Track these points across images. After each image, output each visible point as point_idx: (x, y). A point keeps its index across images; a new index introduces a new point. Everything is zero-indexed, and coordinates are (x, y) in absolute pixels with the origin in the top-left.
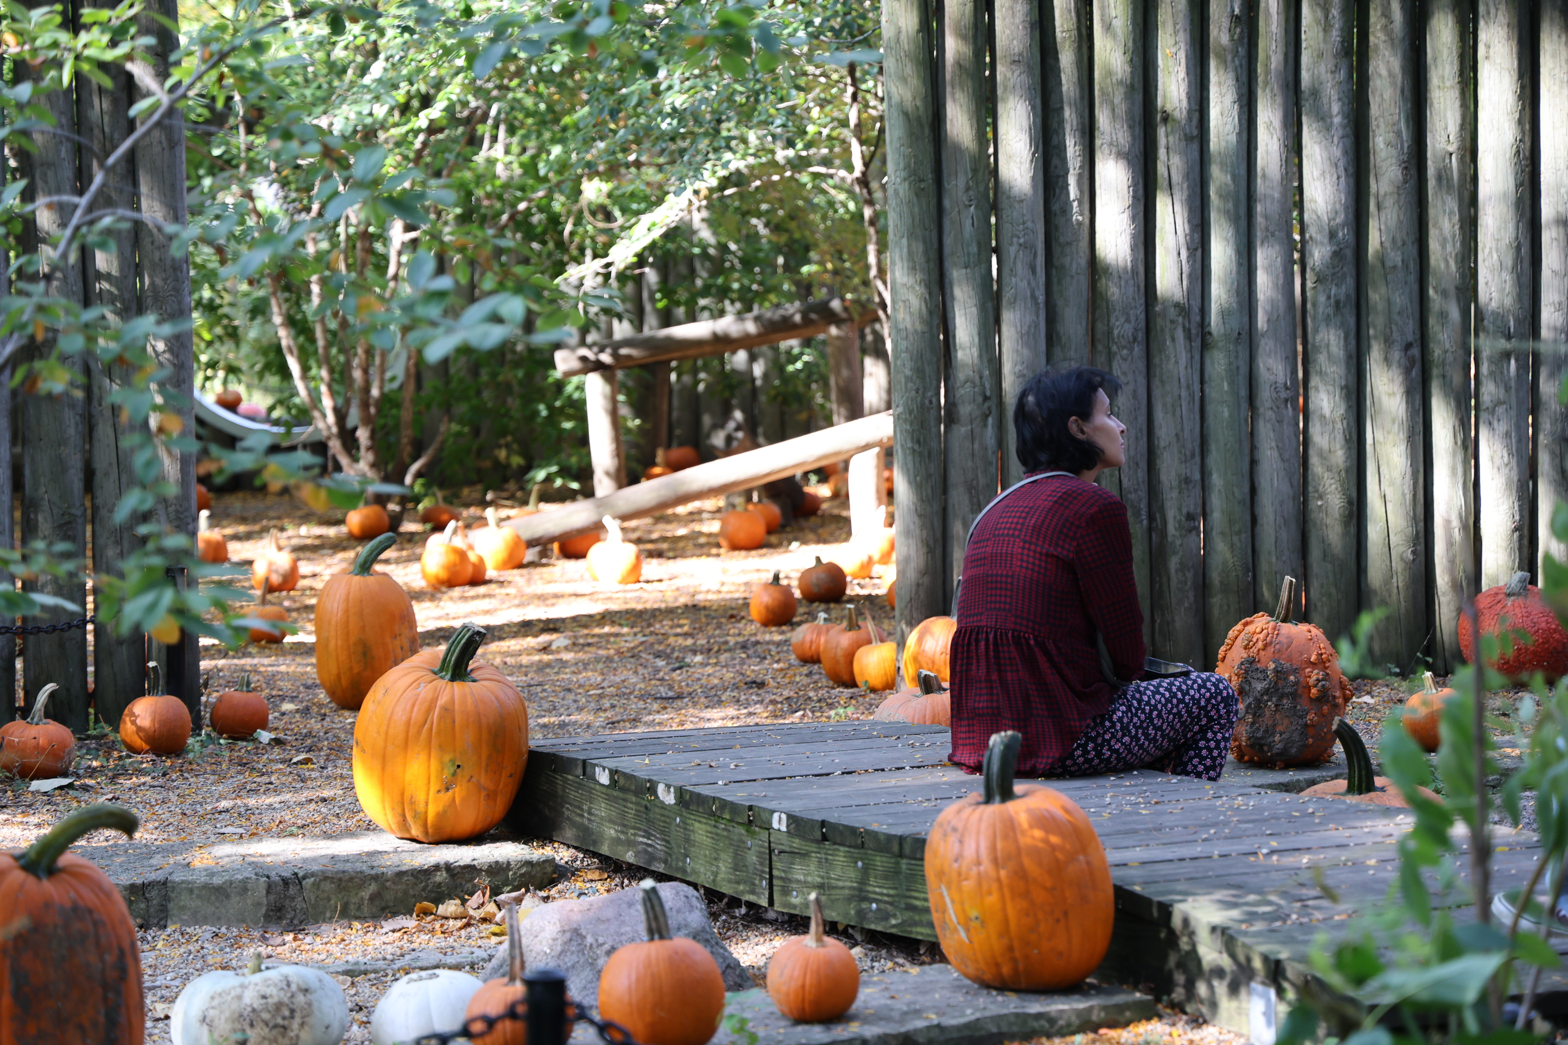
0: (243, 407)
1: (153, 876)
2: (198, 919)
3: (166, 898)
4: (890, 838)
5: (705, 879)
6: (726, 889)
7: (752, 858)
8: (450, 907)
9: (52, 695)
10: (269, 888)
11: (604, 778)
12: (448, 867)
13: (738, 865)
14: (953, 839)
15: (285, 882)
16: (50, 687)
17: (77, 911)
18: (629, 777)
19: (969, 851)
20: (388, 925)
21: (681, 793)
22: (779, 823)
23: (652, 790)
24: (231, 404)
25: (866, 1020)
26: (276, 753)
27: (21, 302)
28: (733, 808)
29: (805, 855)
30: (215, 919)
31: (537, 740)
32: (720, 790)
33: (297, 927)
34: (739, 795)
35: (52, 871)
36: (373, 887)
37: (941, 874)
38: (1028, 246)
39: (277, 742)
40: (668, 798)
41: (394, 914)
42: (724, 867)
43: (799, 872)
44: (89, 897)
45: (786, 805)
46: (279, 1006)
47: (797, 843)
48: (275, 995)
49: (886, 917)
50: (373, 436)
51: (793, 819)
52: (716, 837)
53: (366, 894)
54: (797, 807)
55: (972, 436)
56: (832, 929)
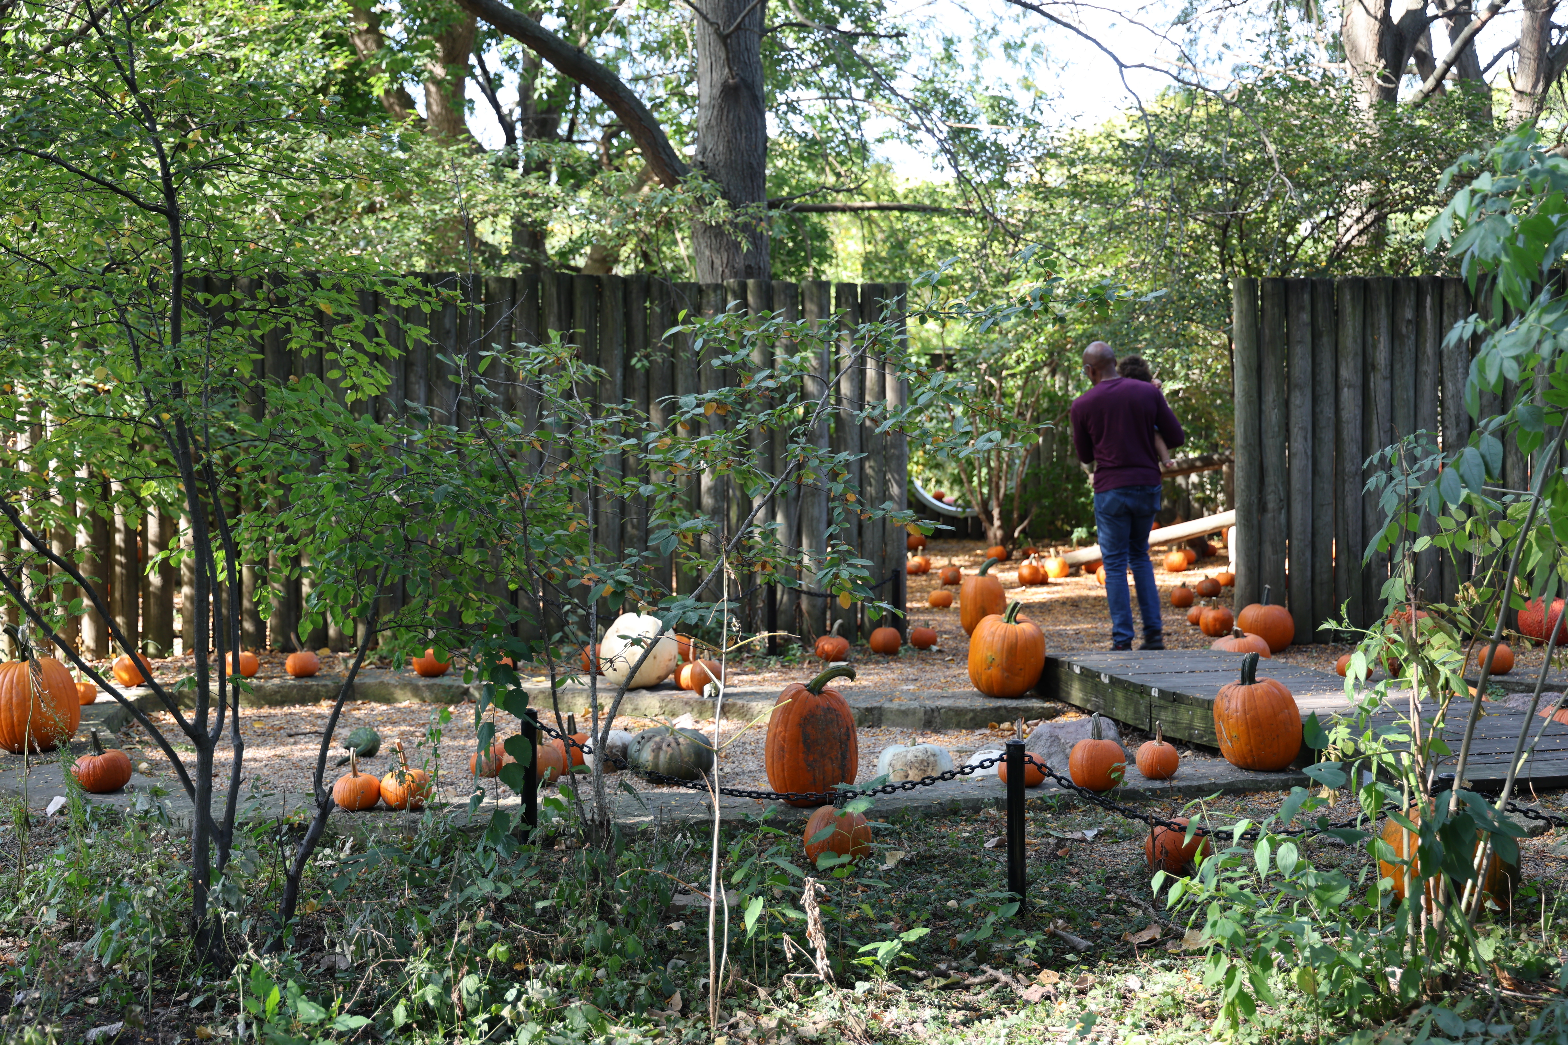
0: (945, 499)
1: (875, 704)
2: (894, 724)
3: (881, 714)
4: (1204, 701)
5: (1121, 717)
6: (1130, 722)
7: (1142, 709)
8: (1006, 725)
9: (841, 625)
10: (925, 713)
11: (1077, 670)
12: (1005, 708)
13: (1136, 712)
14: (1225, 700)
15: (932, 710)
16: (839, 621)
17: (829, 709)
18: (1088, 670)
19: (1233, 706)
20: (978, 732)
21: (1111, 678)
22: (1155, 693)
23: (1099, 676)
24: (939, 497)
25: (1181, 780)
26: (939, 656)
27: (795, 446)
28: (1135, 685)
29: (1166, 708)
30: (902, 725)
31: (1050, 652)
32: (1130, 677)
33: (937, 731)
34: (1136, 680)
35: (820, 693)
36: (971, 715)
37: (1220, 716)
38: (1303, 429)
39: (939, 651)
40: (1106, 680)
41: (980, 727)
42: (1130, 713)
43: (1163, 715)
44: (835, 705)
45: (1159, 685)
46: (922, 761)
47: (1162, 702)
48: (921, 756)
49: (1202, 737)
50: (1000, 513)
51: (1161, 691)
52: (1127, 699)
53: (968, 717)
54: (1163, 686)
55: (1274, 518)
56: (1165, 738)
